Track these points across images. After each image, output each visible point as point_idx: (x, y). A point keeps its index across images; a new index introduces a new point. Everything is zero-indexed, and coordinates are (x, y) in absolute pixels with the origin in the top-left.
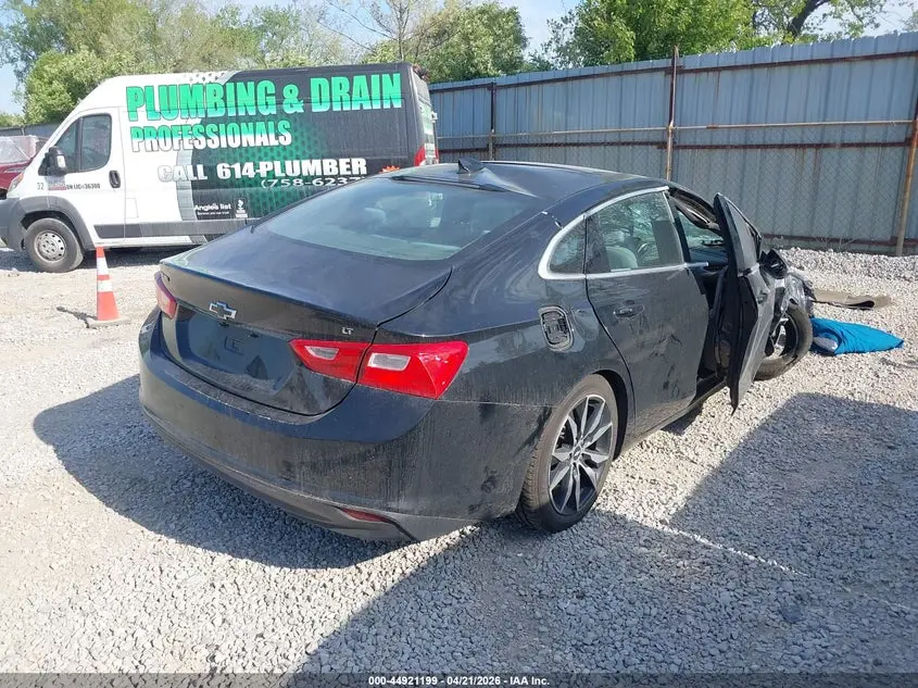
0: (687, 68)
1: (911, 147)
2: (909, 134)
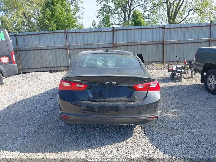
0: (69, 32)
1: (114, 47)
2: (113, 45)
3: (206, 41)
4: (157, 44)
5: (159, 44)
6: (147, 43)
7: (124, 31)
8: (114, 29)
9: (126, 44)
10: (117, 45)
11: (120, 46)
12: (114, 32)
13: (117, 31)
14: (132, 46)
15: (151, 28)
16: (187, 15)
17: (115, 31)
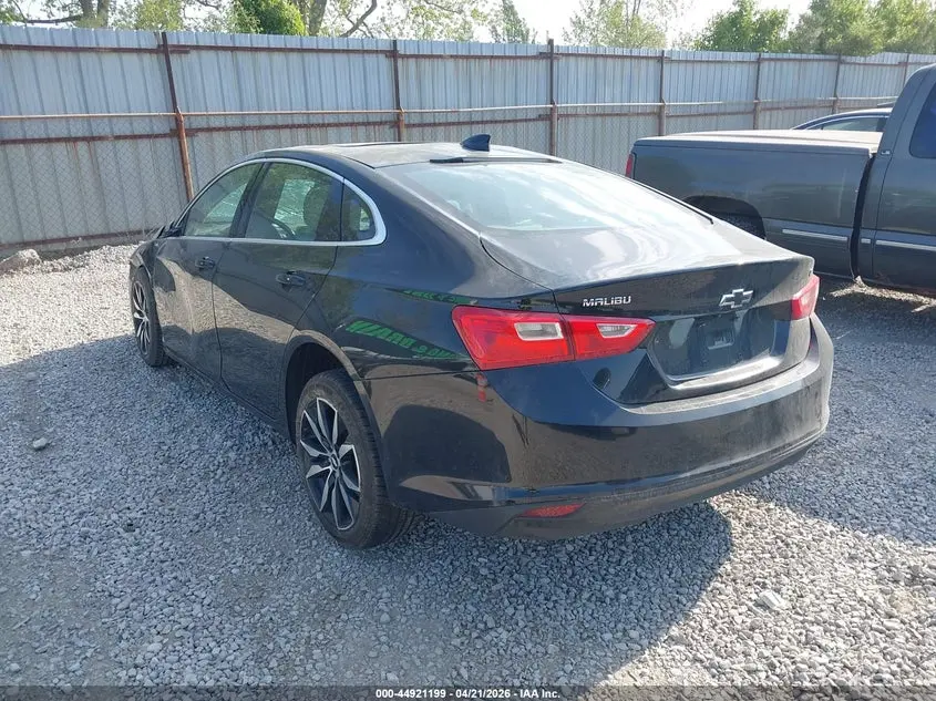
1: (179, 137)
2: (173, 125)
3: (540, 118)
4: (375, 124)
5: (381, 123)
6: (332, 121)
7: (222, 54)
8: (169, 42)
9: (237, 122)
10: (194, 126)
11: (210, 130)
12: (171, 57)
13: (187, 52)
14: (268, 132)
15: (344, 51)
16: (367, 9)
17: (172, 52)
